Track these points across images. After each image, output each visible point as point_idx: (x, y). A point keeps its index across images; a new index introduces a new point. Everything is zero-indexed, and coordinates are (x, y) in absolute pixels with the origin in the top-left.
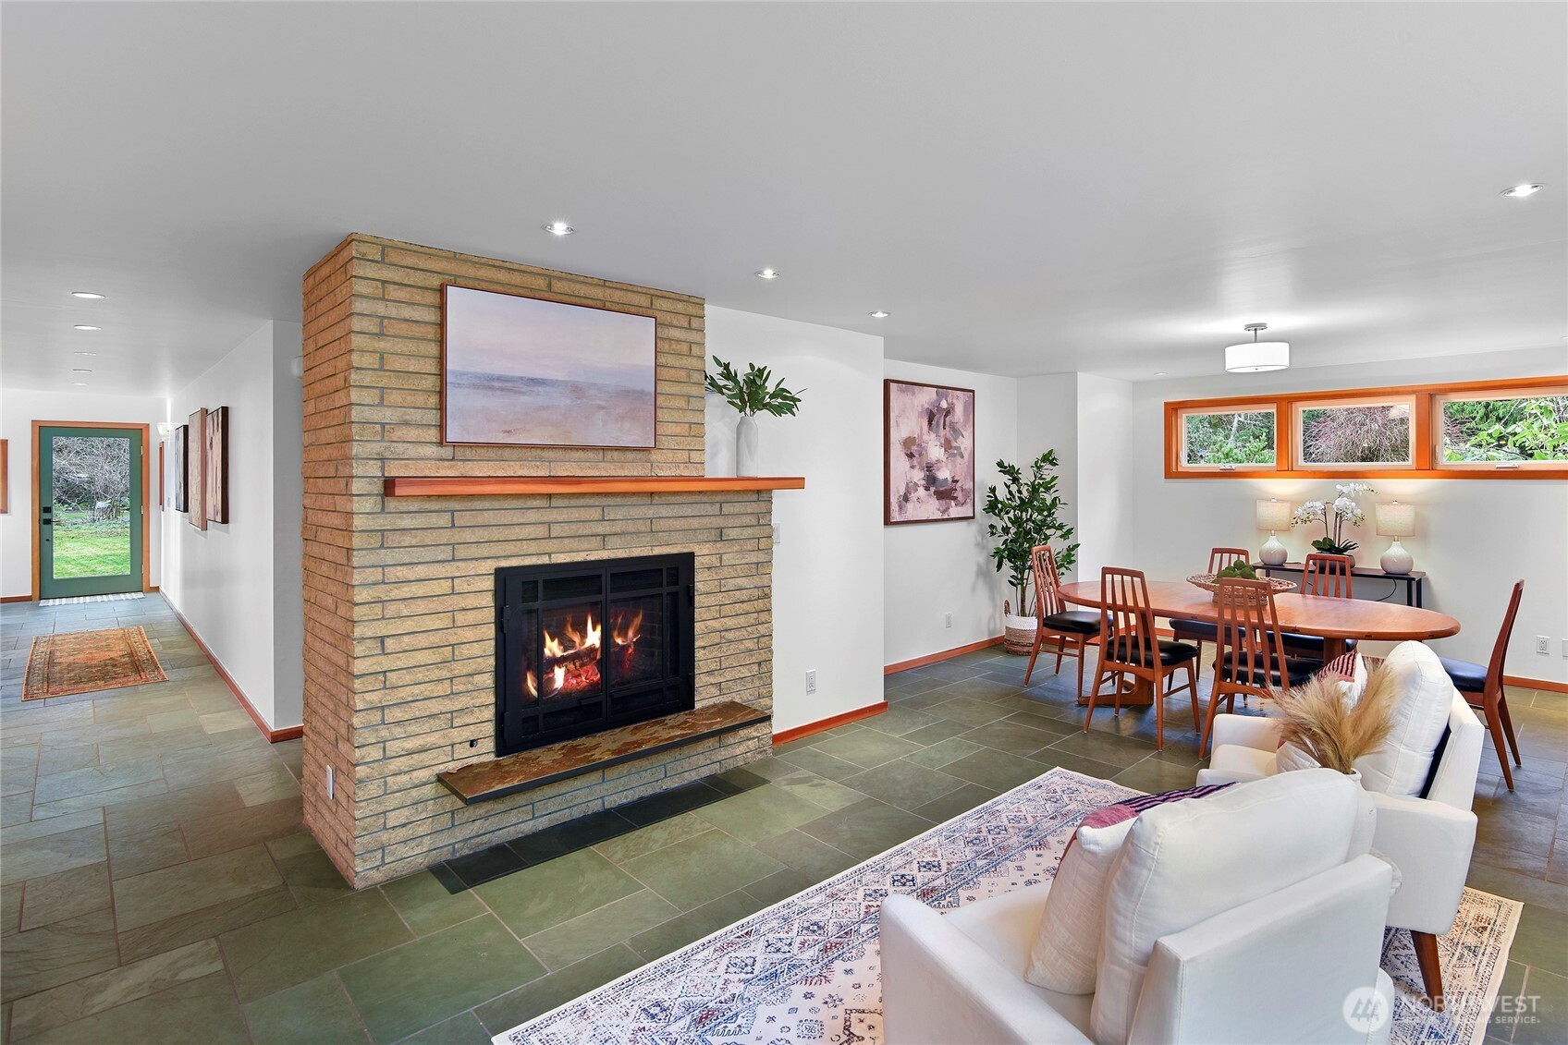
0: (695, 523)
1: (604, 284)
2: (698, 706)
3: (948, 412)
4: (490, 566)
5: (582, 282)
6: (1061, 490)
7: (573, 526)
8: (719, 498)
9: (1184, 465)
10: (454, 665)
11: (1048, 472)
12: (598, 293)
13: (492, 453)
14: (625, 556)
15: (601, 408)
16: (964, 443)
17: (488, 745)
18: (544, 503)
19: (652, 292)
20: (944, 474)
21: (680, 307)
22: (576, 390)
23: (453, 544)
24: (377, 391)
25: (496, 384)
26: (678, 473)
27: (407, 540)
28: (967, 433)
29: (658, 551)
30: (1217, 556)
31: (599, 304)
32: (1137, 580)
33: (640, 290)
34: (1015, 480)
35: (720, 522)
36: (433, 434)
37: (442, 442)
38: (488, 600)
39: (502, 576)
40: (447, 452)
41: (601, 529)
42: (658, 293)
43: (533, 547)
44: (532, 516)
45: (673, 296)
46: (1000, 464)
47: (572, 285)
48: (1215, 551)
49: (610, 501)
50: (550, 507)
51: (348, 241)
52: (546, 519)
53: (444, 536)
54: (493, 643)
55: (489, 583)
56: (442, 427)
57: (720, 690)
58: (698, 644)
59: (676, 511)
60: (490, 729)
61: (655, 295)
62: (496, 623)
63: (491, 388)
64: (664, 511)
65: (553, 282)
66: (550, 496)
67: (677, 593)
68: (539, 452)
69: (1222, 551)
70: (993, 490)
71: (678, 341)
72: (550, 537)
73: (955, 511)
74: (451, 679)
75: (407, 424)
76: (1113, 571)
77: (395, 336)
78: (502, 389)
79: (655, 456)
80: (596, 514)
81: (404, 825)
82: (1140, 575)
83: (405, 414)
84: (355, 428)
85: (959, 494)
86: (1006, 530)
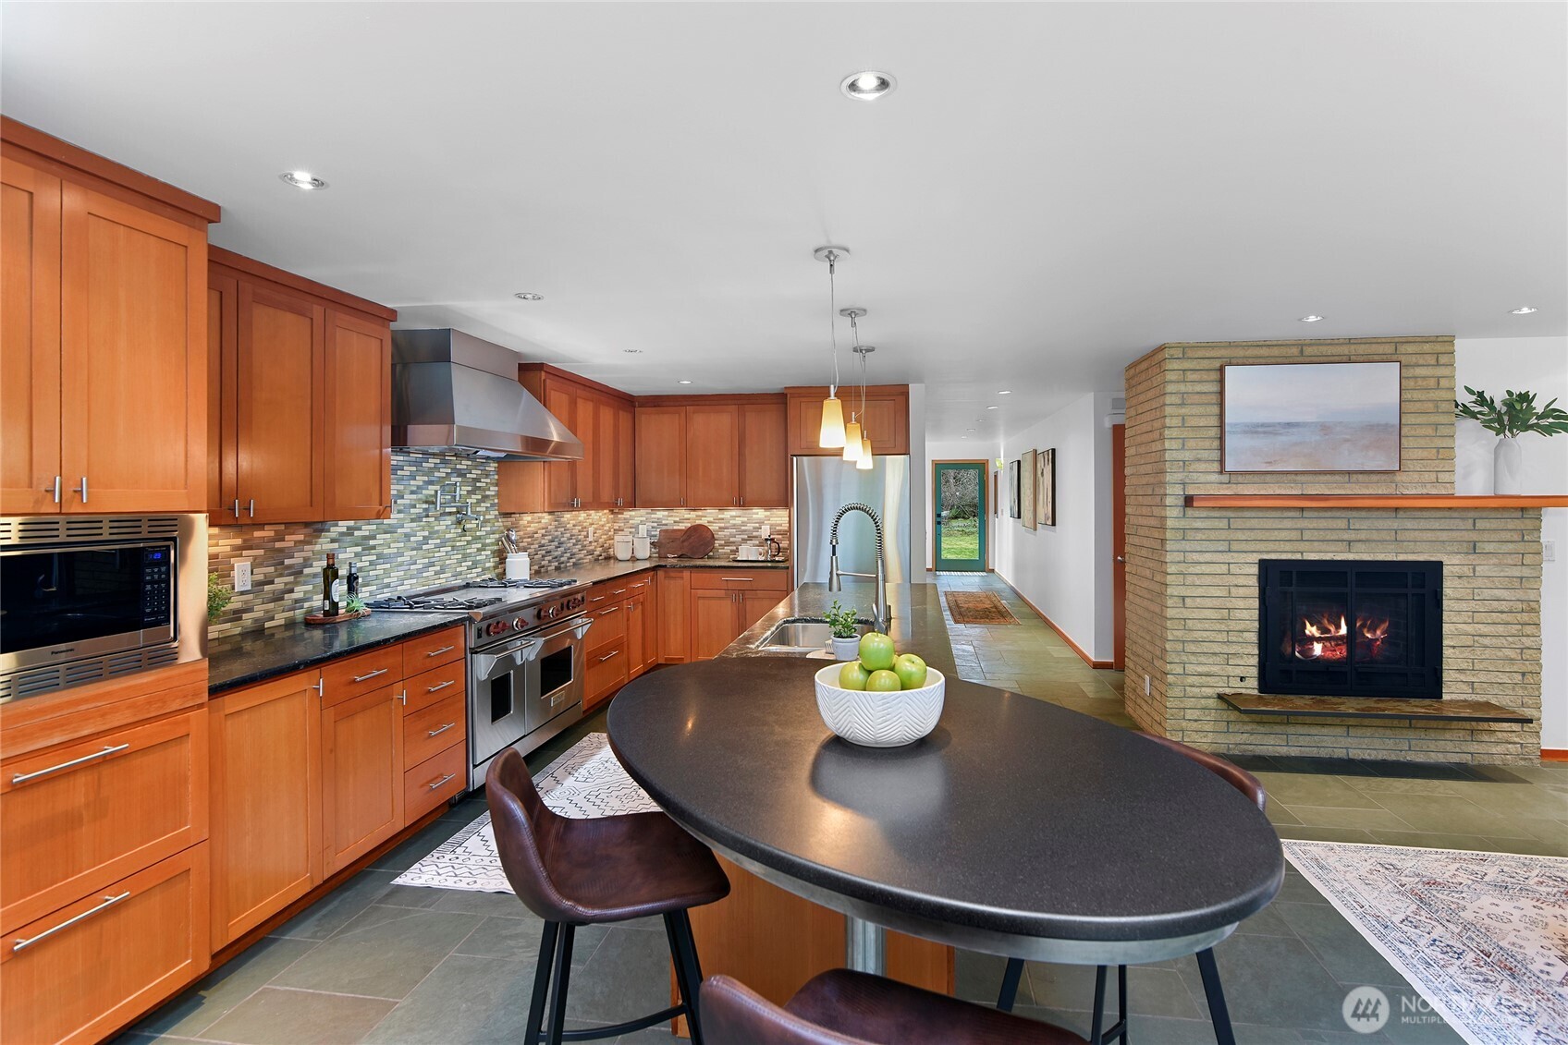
0: (1444, 536)
1: (1350, 341)
2: (1446, 697)
4: (1256, 557)
5: (1329, 344)
7: (1321, 533)
8: (1472, 514)
10: (1230, 622)
12: (1345, 350)
13: (1256, 478)
14: (1370, 559)
15: (1347, 440)
17: (1255, 683)
18: (1297, 514)
19: (1397, 340)
21: (1427, 347)
22: (1325, 428)
23: (1229, 541)
24: (1180, 441)
25: (1260, 429)
26: (1425, 491)
27: (1199, 536)
29: (1401, 558)
31: (1345, 359)
33: (1384, 340)
35: (1472, 536)
36: (1216, 466)
37: (1222, 472)
38: (1254, 581)
39: (1264, 565)
40: (1225, 478)
41: (1346, 536)
42: (1401, 340)
43: (1288, 547)
44: (1288, 524)
45: (1419, 339)
47: (1320, 347)
49: (1355, 514)
50: (1302, 517)
51: (1161, 348)
52: (1299, 526)
53: (1224, 535)
54: (1257, 612)
55: (1255, 570)
56: (1222, 461)
57: (1473, 689)
58: (1445, 642)
59: (1423, 524)
60: (1254, 672)
61: (1398, 342)
62: (1259, 598)
63: (1256, 432)
64: (1409, 524)
65: (1304, 348)
66: (1302, 509)
67: (1423, 595)
68: (1293, 476)
71: (1424, 378)
72: (1302, 540)
74: (1228, 632)
75: (1199, 460)
77: (1192, 404)
78: (1265, 433)
79: (1398, 477)
80: (1342, 524)
81: (1196, 721)
83: (1198, 454)
84: (1168, 464)
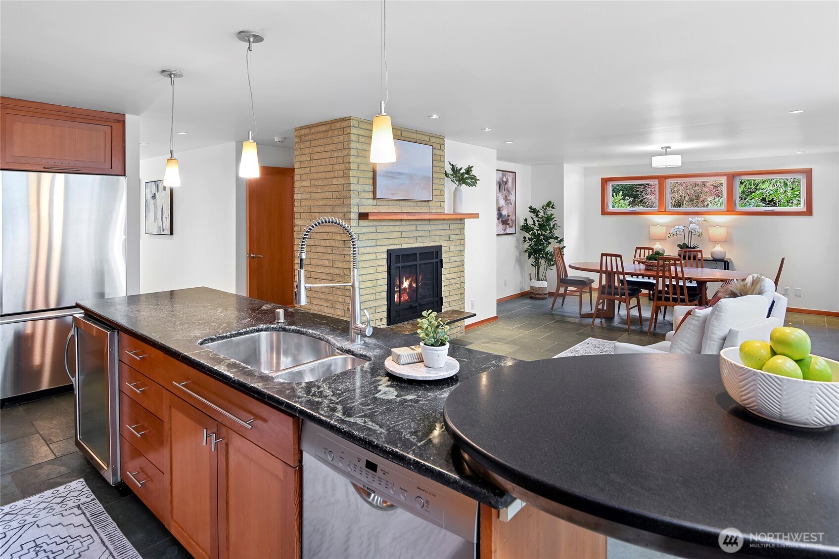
0: (442, 232)
1: (416, 132)
2: (443, 311)
3: (506, 183)
4: (385, 249)
5: (410, 132)
6: (556, 220)
7: (408, 233)
8: (449, 222)
9: (610, 209)
10: (376, 288)
11: (550, 211)
12: (414, 136)
13: (386, 203)
14: (422, 246)
15: (417, 184)
16: (512, 197)
17: (385, 321)
18: (400, 223)
19: (430, 135)
20: (504, 213)
21: (438, 140)
22: (410, 176)
23: (376, 239)
24: (357, 178)
25: (389, 175)
26: (437, 211)
27: (365, 237)
28: (513, 193)
30: (638, 251)
31: (415, 141)
32: (618, 259)
33: (426, 134)
34: (537, 216)
35: (449, 232)
36: (371, 195)
37: (374, 198)
38: (385, 262)
39: (390, 253)
40: (374, 202)
41: (416, 234)
42: (431, 135)
43: (397, 241)
44: (397, 229)
45: (436, 136)
46: (530, 208)
47: (408, 133)
48: (637, 248)
49: (419, 223)
50: (402, 225)
52: (400, 230)
53: (374, 236)
54: (386, 280)
55: (385, 256)
56: (374, 192)
57: (449, 305)
58: (443, 284)
59: (437, 227)
60: (385, 315)
61: (431, 136)
62: (387, 272)
63: (388, 176)
64: (434, 227)
65: (402, 132)
66: (402, 220)
67: (438, 262)
68: (398, 202)
69: (641, 248)
70: (526, 220)
71: (438, 155)
72: (402, 237)
73: (509, 230)
74: (375, 293)
75: (364, 191)
76: (607, 255)
77: (361, 157)
78: (391, 177)
79: (431, 204)
80: (413, 228)
82: (620, 256)
83: (364, 187)
84: (351, 192)
85: (510, 222)
86: (530, 240)
